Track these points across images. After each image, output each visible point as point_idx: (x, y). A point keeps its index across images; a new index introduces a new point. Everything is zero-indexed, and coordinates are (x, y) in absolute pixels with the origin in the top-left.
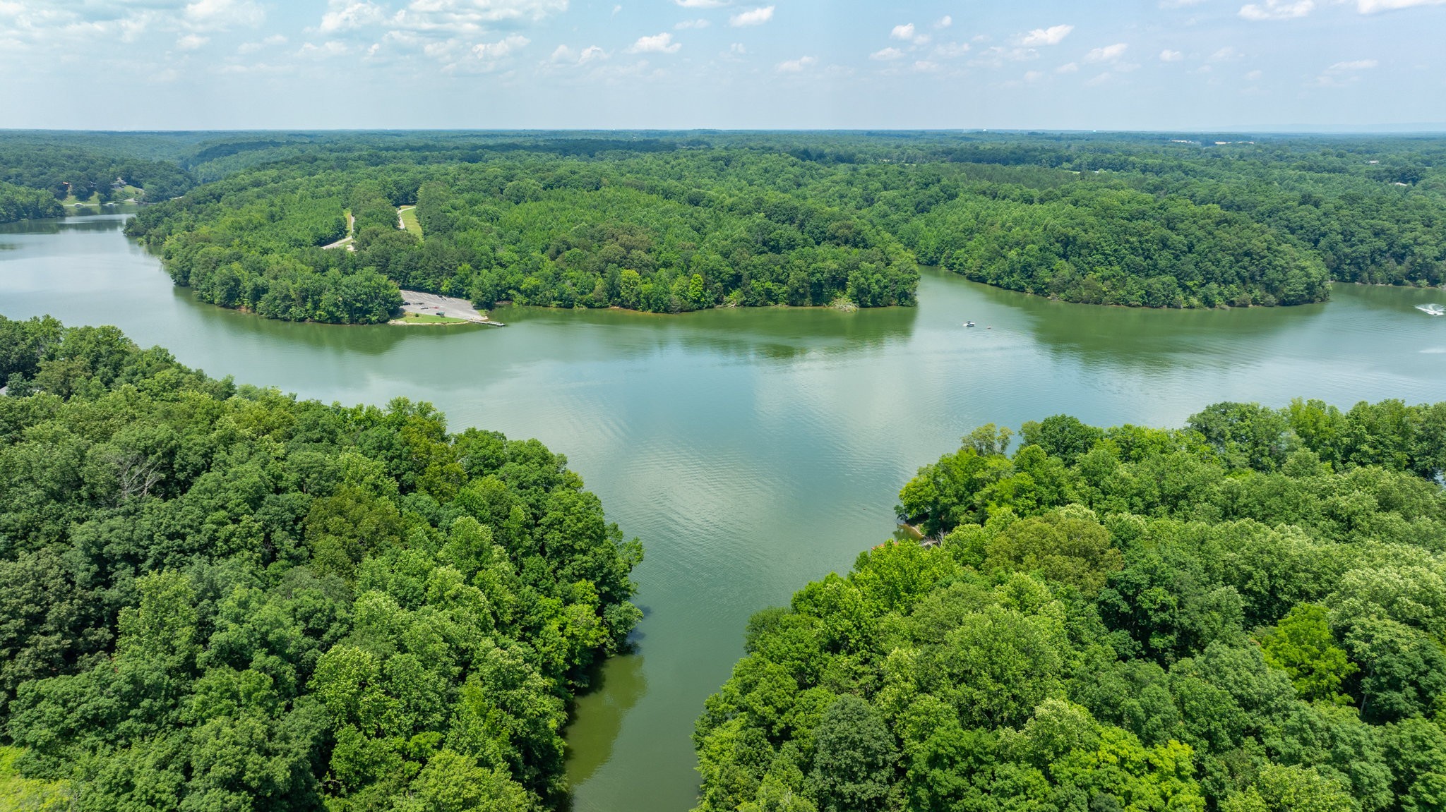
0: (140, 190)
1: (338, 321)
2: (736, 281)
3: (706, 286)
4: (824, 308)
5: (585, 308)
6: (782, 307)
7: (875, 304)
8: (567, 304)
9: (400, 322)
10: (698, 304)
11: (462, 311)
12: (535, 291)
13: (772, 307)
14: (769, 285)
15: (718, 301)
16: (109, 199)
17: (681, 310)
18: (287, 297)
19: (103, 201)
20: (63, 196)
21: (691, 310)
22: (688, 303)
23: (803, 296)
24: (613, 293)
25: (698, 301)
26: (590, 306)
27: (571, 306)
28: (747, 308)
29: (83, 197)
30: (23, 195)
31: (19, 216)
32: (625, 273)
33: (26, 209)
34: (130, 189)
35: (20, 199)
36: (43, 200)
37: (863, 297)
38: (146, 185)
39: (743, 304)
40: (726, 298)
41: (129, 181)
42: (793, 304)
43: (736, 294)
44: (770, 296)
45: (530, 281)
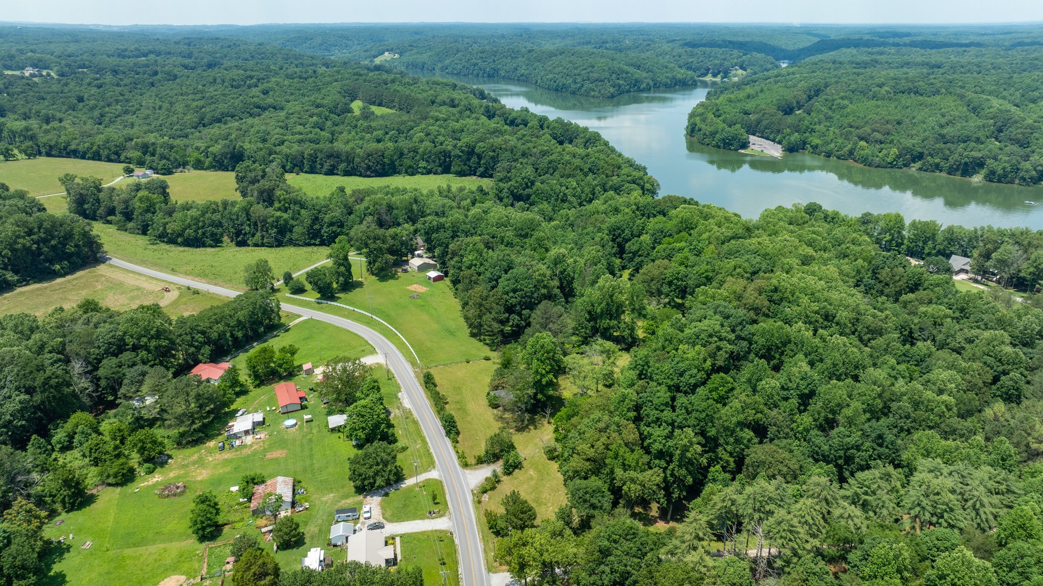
0: (744, 73)
1: (719, 147)
2: (920, 157)
3: (899, 157)
4: (967, 179)
5: (835, 158)
6: (944, 174)
7: (999, 181)
8: (828, 155)
9: (743, 151)
10: (891, 165)
11: (775, 151)
12: (817, 146)
13: (937, 173)
14: (937, 161)
15: (905, 165)
16: (725, 77)
17: (878, 166)
18: (705, 134)
19: (723, 78)
20: (705, 75)
21: (886, 167)
22: (884, 164)
23: (957, 170)
24: (851, 153)
25: (891, 163)
26: (839, 158)
27: (829, 156)
28: (922, 172)
29: (715, 75)
30: (681, 73)
31: (676, 84)
32: (863, 143)
33: (680, 81)
34: (740, 72)
35: (679, 76)
36: (688, 77)
37: (991, 177)
38: (749, 70)
39: (920, 169)
40: (913, 165)
41: (742, 68)
42: (949, 173)
43: (918, 164)
44: (937, 167)
45: (816, 141)
